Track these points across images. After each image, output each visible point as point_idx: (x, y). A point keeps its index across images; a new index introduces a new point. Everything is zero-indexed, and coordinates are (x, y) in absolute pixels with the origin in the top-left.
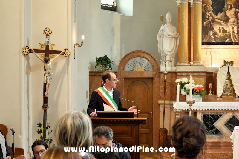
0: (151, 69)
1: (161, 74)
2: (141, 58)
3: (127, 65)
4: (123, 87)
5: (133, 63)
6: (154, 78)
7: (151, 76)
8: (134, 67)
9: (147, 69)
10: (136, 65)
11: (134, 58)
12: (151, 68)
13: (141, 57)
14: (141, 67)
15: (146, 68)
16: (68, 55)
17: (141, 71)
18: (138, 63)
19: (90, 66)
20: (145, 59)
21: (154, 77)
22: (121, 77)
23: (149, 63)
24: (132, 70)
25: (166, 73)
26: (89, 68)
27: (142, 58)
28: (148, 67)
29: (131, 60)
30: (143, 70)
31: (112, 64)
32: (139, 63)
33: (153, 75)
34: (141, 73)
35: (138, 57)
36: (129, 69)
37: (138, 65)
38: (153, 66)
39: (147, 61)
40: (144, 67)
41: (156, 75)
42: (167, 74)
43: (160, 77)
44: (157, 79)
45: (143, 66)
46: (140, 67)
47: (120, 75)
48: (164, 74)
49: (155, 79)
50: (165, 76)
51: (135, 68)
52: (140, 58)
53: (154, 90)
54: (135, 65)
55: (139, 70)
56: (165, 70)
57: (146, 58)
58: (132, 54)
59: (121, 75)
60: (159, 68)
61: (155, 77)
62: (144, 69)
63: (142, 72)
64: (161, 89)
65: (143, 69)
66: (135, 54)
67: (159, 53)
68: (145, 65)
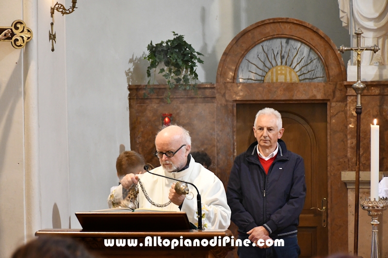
0: (318, 75)
1: (349, 89)
2: (287, 43)
3: (244, 64)
4: (233, 132)
5: (262, 56)
6: (328, 103)
7: (319, 96)
8: (267, 70)
9: (308, 76)
10: (274, 63)
11: (265, 43)
12: (319, 72)
13: (288, 39)
14: (288, 69)
15: (304, 70)
16: (25, 39)
17: (288, 80)
18: (279, 56)
19: (132, 70)
20: (299, 44)
21: (329, 100)
22: (227, 101)
23: (313, 55)
24: (259, 78)
25: (362, 86)
26: (127, 74)
27: (292, 42)
28: (309, 67)
29: (258, 49)
30: (295, 79)
31: (200, 61)
32: (282, 57)
33: (325, 94)
34: (290, 87)
35: (279, 40)
36: (251, 76)
37: (279, 63)
38: (326, 67)
39: (306, 50)
40: (298, 68)
41: (334, 92)
42: (363, 89)
43: (344, 99)
44: (339, 104)
45: (294, 65)
46: (285, 70)
47: (224, 95)
48: (356, 89)
49: (333, 104)
50: (359, 96)
51: (269, 74)
52: (284, 41)
54: (268, 64)
55: (281, 79)
56: (359, 77)
57: (302, 42)
58: (258, 30)
59: (227, 96)
60: (343, 74)
61: (330, 98)
62: (298, 73)
63: (292, 84)
64: (349, 137)
65: (293, 74)
66: (268, 29)
67: (344, 25)
68: (302, 64)
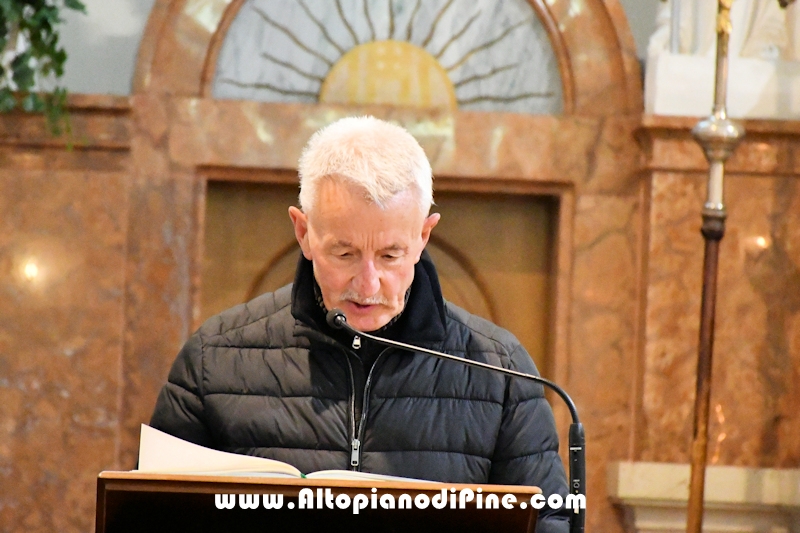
0: (531, 86)
1: (659, 146)
3: (245, 25)
4: (193, 290)
6: (566, 199)
7: (533, 167)
8: (331, 53)
9: (490, 87)
10: (361, 28)
12: (537, 74)
14: (416, 56)
15: (479, 65)
21: (568, 185)
22: (173, 167)
23: (512, 8)
24: (303, 84)
25: (732, 131)
28: (499, 55)
32: (395, 9)
33: (557, 162)
36: (271, 72)
37: (382, 31)
38: (560, 54)
40: (452, 55)
41: (591, 155)
42: (733, 145)
43: (641, 177)
44: (610, 202)
46: (405, 58)
47: (162, 143)
48: (706, 143)
49: (586, 202)
50: (718, 171)
53: (560, 342)
54: (339, 33)
55: (388, 93)
56: (719, 100)
59: (174, 146)
60: (633, 78)
61: (576, 177)
62: (455, 76)
63: (431, 114)
64: (651, 330)
65: (435, 76)
